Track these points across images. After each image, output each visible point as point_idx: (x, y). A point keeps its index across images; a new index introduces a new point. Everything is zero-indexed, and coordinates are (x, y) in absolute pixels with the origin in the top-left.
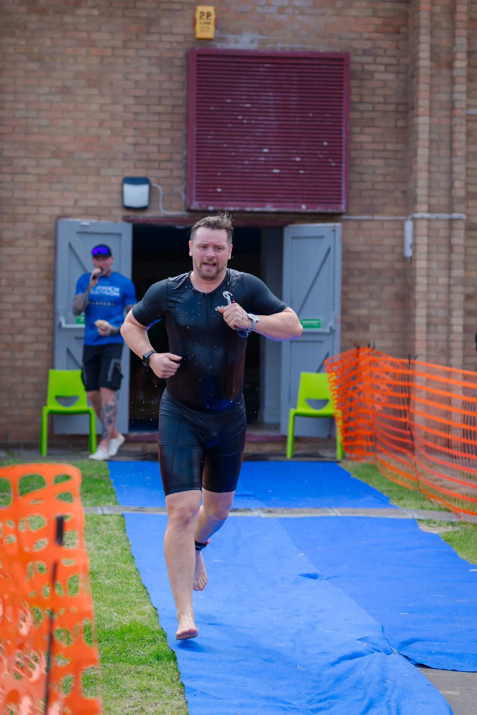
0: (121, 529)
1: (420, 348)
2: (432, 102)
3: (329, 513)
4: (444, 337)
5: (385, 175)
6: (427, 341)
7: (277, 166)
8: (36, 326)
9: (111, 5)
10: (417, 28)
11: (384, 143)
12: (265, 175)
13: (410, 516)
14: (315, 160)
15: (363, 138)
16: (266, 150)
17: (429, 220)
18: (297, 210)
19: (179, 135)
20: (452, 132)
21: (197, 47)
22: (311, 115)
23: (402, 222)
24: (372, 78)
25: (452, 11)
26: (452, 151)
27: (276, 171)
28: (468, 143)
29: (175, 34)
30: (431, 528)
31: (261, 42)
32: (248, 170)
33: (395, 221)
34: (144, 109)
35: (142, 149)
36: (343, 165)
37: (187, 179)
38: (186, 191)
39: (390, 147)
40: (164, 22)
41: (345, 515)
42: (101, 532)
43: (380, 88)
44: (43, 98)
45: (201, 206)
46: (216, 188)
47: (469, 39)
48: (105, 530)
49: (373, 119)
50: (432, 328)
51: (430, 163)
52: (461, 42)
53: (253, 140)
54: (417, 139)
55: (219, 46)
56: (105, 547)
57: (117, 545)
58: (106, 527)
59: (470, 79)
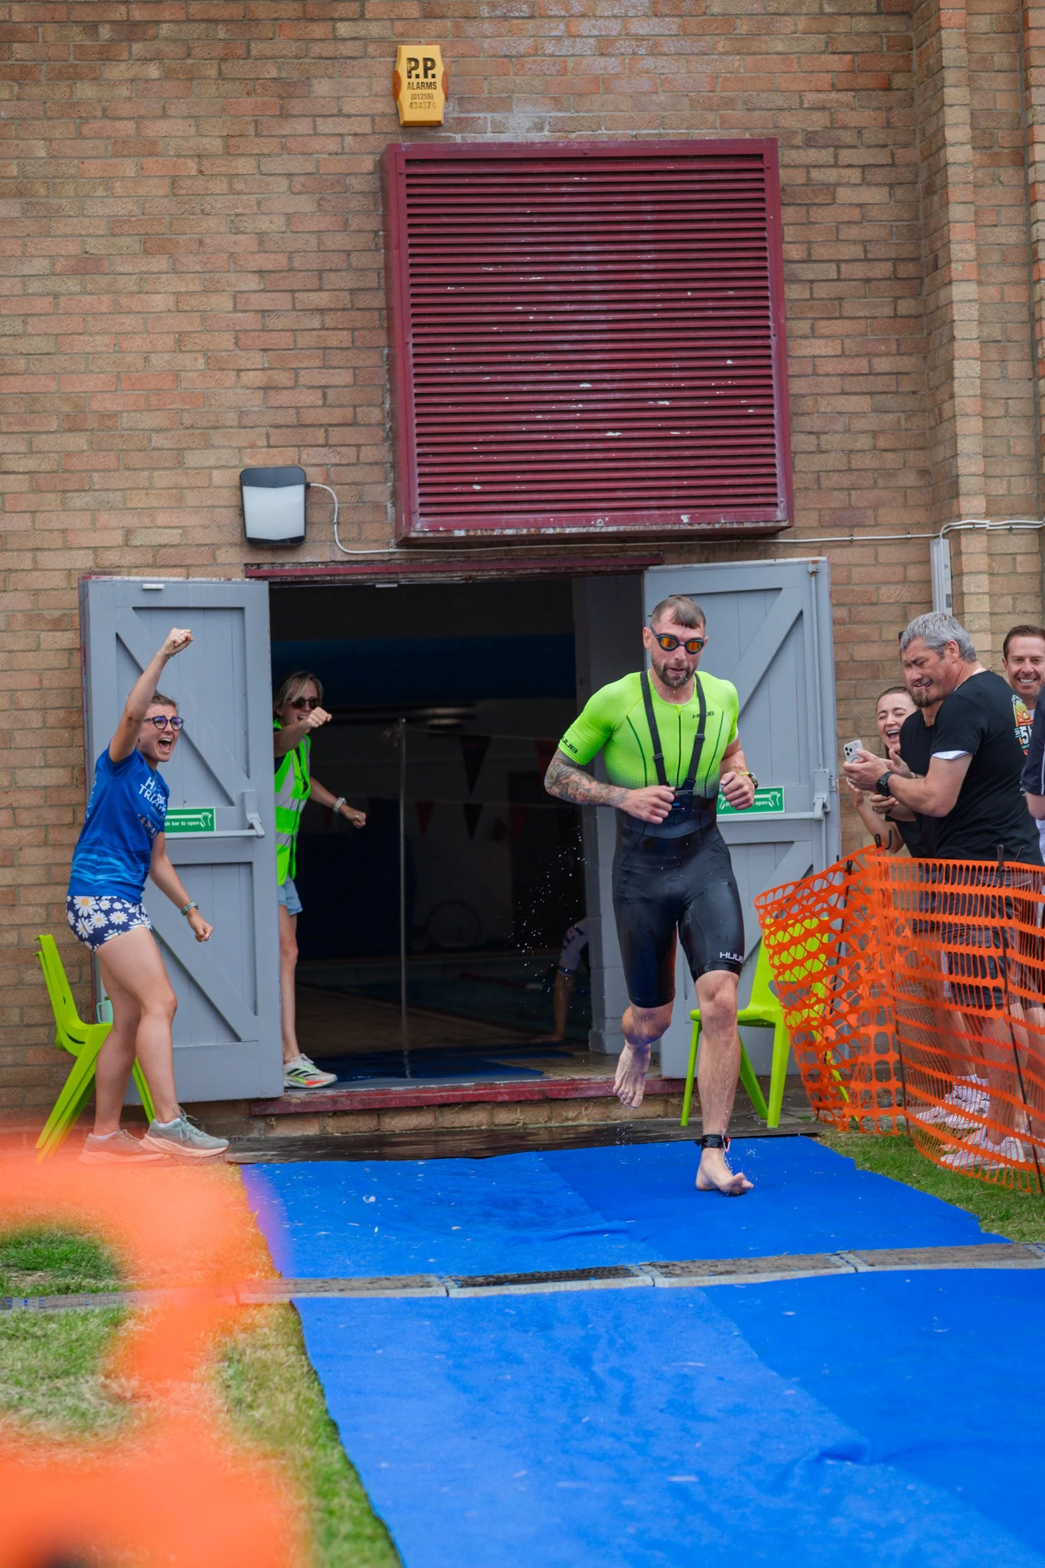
0: (289, 1344)
2: (979, 251)
5: (874, 434)
7: (615, 423)
8: (45, 843)
9: (189, 53)
10: (935, 71)
11: (870, 356)
12: (587, 446)
14: (707, 403)
15: (818, 347)
16: (586, 386)
17: (990, 533)
18: (669, 527)
19: (373, 360)
20: (1033, 320)
21: (405, 143)
22: (689, 294)
23: (926, 545)
24: (832, 201)
25: (1019, 26)
26: (1036, 366)
27: (612, 435)
29: (349, 116)
31: (558, 126)
32: (545, 436)
34: (284, 301)
35: (285, 398)
36: (776, 413)
37: (397, 466)
38: (394, 494)
39: (883, 364)
40: (322, 88)
42: (236, 1357)
43: (852, 223)
44: (34, 286)
45: (434, 528)
46: (470, 484)
48: (248, 1352)
49: (840, 299)
51: (984, 397)
53: (554, 362)
54: (952, 339)
55: (458, 138)
56: (249, 1399)
57: (282, 1392)
58: (250, 1340)
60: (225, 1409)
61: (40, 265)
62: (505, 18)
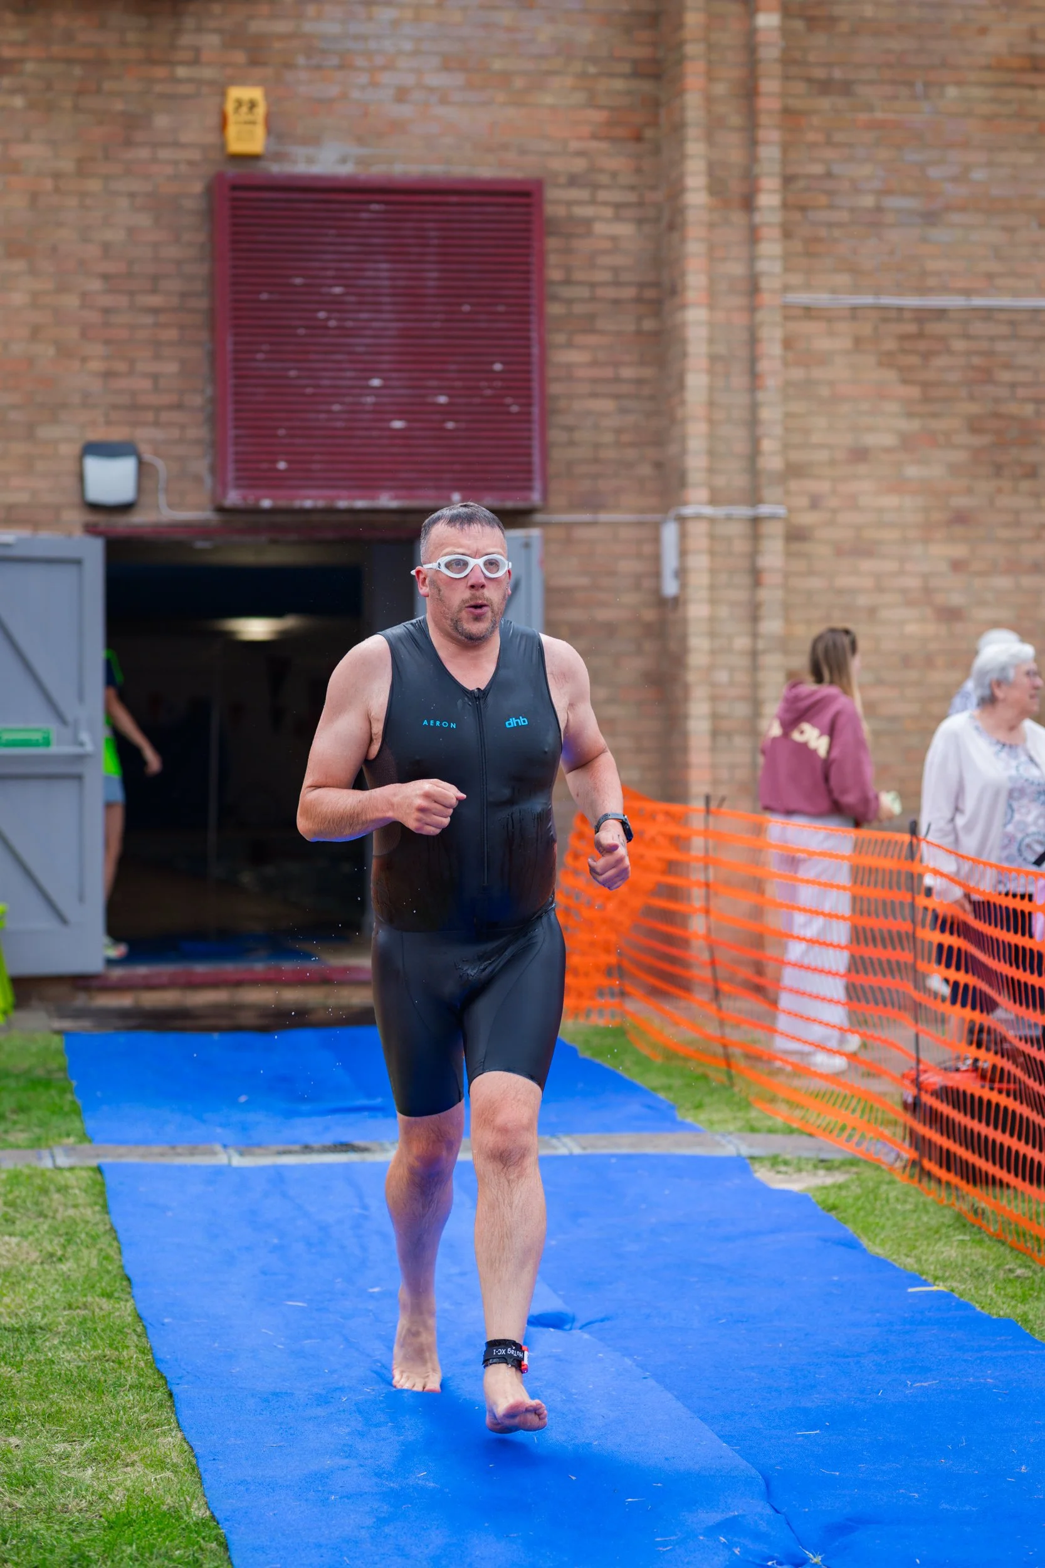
0: (96, 1204)
2: (712, 280)
3: (555, 1148)
5: (618, 431)
6: (714, 766)
7: (400, 415)
9: (49, 88)
10: (678, 128)
11: (617, 365)
12: (375, 433)
13: (730, 1150)
15: (573, 356)
16: (376, 382)
17: (712, 520)
19: (197, 354)
20: (753, 340)
21: (232, 171)
22: (466, 308)
23: (657, 527)
24: (589, 233)
25: (749, 92)
26: (754, 378)
27: (398, 424)
28: (786, 364)
29: (183, 146)
30: (780, 1176)
31: (361, 161)
32: (339, 424)
33: (640, 524)
34: (123, 301)
35: (121, 383)
36: (536, 410)
37: (217, 447)
38: (213, 470)
39: (627, 373)
40: (162, 121)
41: (589, 1151)
42: (51, 1214)
43: (605, 252)
45: (244, 498)
46: (275, 462)
47: (786, 147)
48: (61, 1209)
49: (592, 317)
50: (722, 741)
51: (711, 404)
52: (770, 153)
53: (351, 362)
54: (685, 355)
55: (275, 168)
56: (59, 1253)
57: (87, 1247)
58: (62, 1199)
59: (787, 233)
60: (39, 1261)
62: (318, 67)
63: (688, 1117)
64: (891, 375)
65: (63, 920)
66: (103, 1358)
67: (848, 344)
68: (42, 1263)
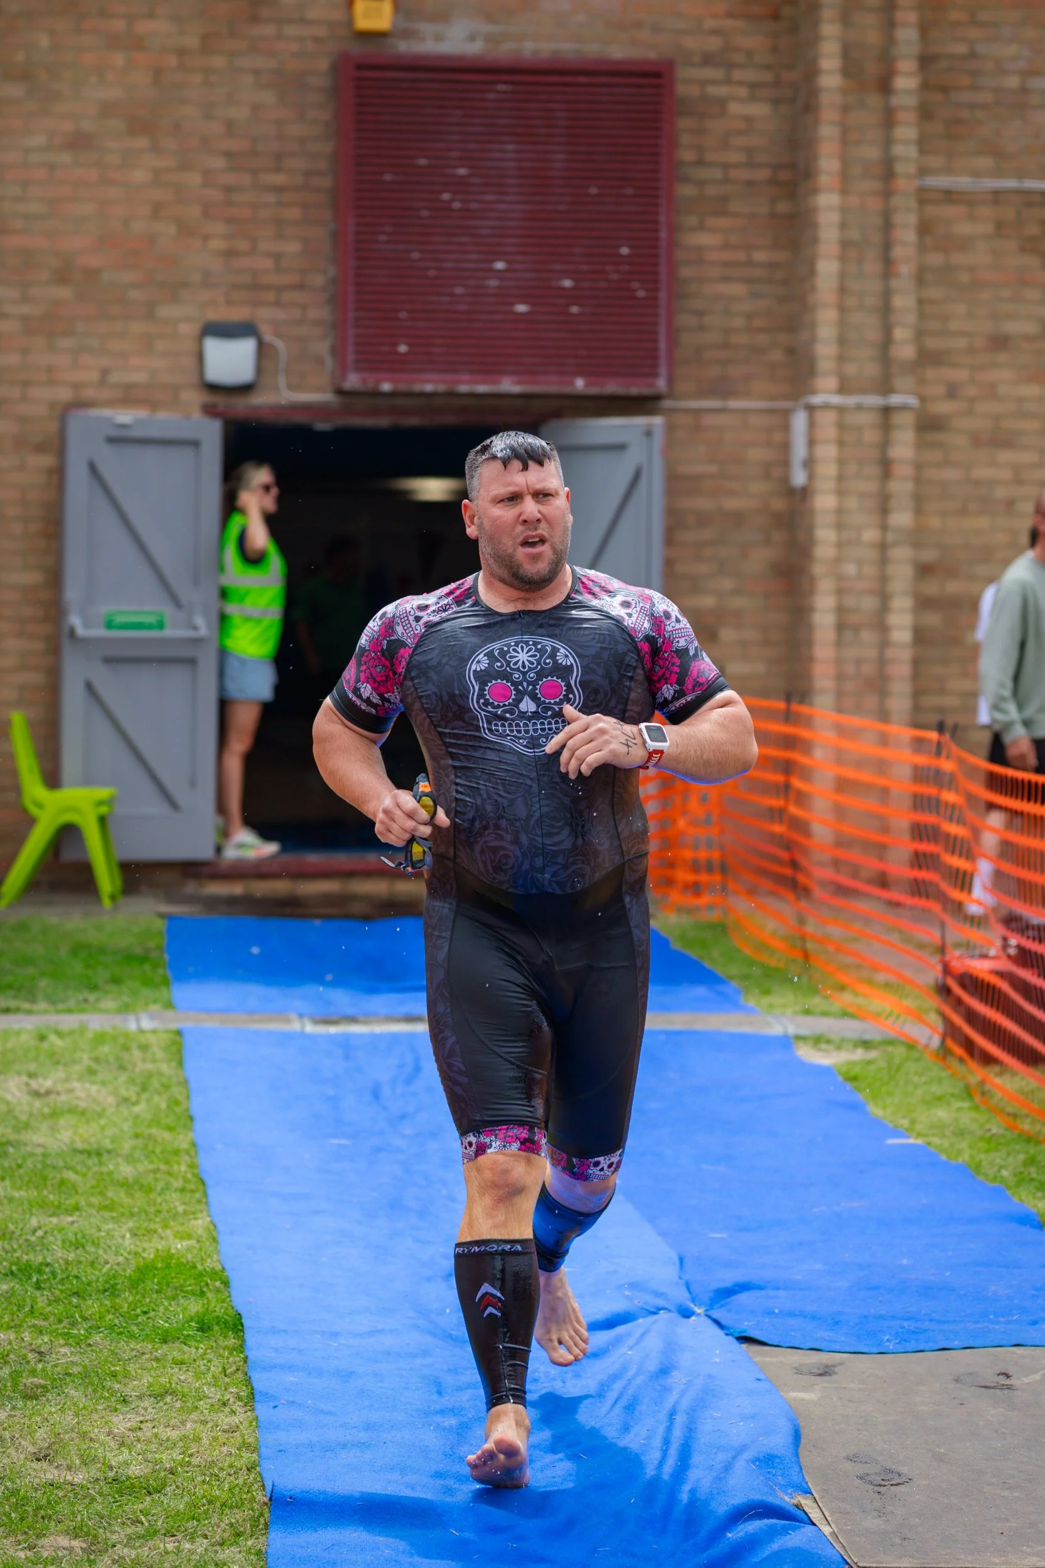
0: (172, 1060)
1: (823, 677)
2: (845, 164)
4: (871, 653)
5: (750, 316)
6: (839, 661)
7: (523, 299)
8: (21, 634)
10: (814, 8)
11: (749, 248)
12: (498, 317)
13: (777, 1029)
14: (603, 284)
15: (705, 239)
16: (500, 265)
17: (841, 410)
18: (565, 389)
19: (320, 234)
20: (887, 226)
21: (357, 49)
22: (593, 191)
23: (787, 414)
24: (723, 113)
26: (888, 264)
27: (521, 308)
28: (922, 248)
29: (310, 22)
30: (820, 1054)
31: (489, 39)
32: (461, 307)
33: (771, 411)
34: (246, 179)
35: (243, 263)
36: (662, 295)
37: (338, 328)
38: (334, 351)
39: (760, 256)
42: (130, 1067)
43: (739, 133)
44: (34, 158)
45: (364, 381)
46: (396, 345)
47: (924, 29)
48: (140, 1063)
49: (725, 199)
50: (848, 635)
51: (842, 290)
52: (907, 36)
53: (475, 244)
54: (815, 240)
55: (403, 47)
56: (134, 1098)
57: (159, 1094)
58: (142, 1056)
59: (925, 113)
60: (114, 1104)
61: (39, 140)
63: (751, 1002)
64: (1033, 261)
65: (174, 805)
66: (157, 1170)
67: (988, 228)
68: (118, 1106)
